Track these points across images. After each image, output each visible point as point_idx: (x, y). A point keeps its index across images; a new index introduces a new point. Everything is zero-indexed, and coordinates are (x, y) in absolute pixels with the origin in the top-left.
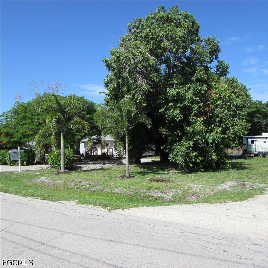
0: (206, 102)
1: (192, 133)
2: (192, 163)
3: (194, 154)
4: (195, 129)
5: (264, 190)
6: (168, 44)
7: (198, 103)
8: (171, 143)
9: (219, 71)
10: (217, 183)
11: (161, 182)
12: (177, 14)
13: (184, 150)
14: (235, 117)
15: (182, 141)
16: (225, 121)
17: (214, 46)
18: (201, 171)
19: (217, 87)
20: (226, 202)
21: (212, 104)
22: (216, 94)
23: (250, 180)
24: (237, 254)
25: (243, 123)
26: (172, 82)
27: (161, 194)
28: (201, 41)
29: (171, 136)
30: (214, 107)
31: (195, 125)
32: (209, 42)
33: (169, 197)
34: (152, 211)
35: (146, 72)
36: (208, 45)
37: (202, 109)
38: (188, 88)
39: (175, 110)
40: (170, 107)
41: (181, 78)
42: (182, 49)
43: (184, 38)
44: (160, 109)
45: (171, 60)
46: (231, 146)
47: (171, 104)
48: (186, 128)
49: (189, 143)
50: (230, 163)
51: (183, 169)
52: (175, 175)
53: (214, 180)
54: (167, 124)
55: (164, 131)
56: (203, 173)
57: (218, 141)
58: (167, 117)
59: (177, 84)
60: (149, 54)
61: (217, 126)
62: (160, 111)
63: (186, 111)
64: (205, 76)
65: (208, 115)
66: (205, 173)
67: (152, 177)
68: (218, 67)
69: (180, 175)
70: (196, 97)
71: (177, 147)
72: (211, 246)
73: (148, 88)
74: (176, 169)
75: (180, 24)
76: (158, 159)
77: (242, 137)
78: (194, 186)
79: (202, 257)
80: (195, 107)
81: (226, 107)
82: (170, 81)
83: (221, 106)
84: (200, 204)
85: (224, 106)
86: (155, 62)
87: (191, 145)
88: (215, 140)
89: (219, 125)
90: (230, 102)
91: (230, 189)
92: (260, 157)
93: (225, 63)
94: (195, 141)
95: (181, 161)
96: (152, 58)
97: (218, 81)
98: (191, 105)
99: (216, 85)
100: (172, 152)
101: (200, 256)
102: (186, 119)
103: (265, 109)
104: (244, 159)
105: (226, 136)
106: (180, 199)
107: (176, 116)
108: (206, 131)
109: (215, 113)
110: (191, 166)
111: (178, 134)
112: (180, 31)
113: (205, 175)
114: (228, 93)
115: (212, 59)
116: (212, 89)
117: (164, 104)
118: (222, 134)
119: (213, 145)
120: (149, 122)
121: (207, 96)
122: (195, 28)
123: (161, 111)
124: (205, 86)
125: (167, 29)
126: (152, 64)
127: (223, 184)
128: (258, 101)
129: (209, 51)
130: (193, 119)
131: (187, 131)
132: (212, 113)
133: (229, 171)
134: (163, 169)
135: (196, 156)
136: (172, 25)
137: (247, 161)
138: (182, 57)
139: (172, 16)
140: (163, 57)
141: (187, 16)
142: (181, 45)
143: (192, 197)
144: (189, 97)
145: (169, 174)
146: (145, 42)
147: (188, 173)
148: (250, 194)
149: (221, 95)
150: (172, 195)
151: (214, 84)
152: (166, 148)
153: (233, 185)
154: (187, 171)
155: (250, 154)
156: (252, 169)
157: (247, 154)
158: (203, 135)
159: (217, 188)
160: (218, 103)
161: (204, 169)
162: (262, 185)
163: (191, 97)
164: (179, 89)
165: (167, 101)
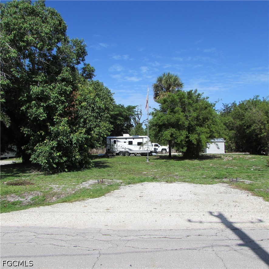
0: (71, 102)
1: (55, 133)
2: (56, 163)
3: (58, 154)
4: (59, 129)
5: (120, 186)
6: (32, 38)
7: (63, 102)
8: (33, 143)
9: (85, 73)
10: (78, 182)
11: (19, 185)
12: (43, 9)
13: (47, 150)
14: (98, 118)
15: (45, 142)
16: (89, 122)
17: (81, 49)
18: (65, 171)
19: (83, 88)
20: (85, 200)
21: (77, 105)
22: (81, 95)
23: (109, 177)
24: (87, 247)
25: (107, 124)
26: (36, 79)
27: (19, 198)
28: (68, 42)
29: (33, 136)
30: (79, 109)
31: (59, 125)
32: (76, 43)
33: (28, 200)
34: (4, 217)
35: (6, 64)
36: (75, 47)
37: (67, 110)
38: (53, 87)
39: (38, 108)
40: (33, 106)
41: (46, 76)
42: (48, 46)
43: (50, 35)
44: (21, 107)
45: (36, 55)
46: (96, 146)
47: (34, 102)
48: (50, 128)
49: (53, 144)
50: (93, 162)
51: (46, 170)
52: (37, 177)
53: (77, 179)
54: (29, 122)
55: (26, 131)
56: (66, 173)
57: (82, 141)
58: (29, 116)
59: (41, 82)
60: (9, 45)
61: (81, 127)
62: (21, 109)
63: (50, 110)
64: (71, 76)
65: (73, 115)
66: (69, 173)
67: (10, 181)
68: (84, 70)
69: (42, 176)
70: (62, 96)
71: (40, 148)
72: (63, 243)
73: (7, 83)
74: (39, 171)
75: (47, 20)
76: (19, 160)
77: (106, 138)
78: (55, 187)
79: (53, 255)
80: (60, 107)
81: (91, 109)
82: (34, 78)
83: (85, 107)
84: (60, 204)
85: (88, 107)
86: (16, 55)
87: (55, 145)
88: (79, 140)
89: (83, 126)
90: (94, 104)
91: (91, 187)
92: (121, 156)
93: (91, 66)
94: (59, 141)
95: (44, 162)
96: (13, 50)
97: (84, 83)
98: (56, 104)
99: (81, 86)
100: (34, 153)
101: (50, 255)
102: (50, 119)
103: (126, 113)
104: (107, 158)
105: (90, 137)
106: (40, 201)
107: (39, 115)
108: (70, 131)
109: (80, 114)
110: (54, 167)
111: (41, 134)
112: (46, 27)
113: (69, 174)
114: (92, 95)
115: (79, 61)
116: (78, 90)
117: (26, 102)
118: (86, 135)
119: (77, 145)
120: (7, 120)
121: (73, 97)
122: (62, 27)
123: (23, 109)
124: (70, 87)
125: (32, 22)
126: (13, 57)
127: (85, 183)
128: (120, 105)
129: (76, 53)
130: (57, 119)
131: (51, 131)
132: (76, 114)
133: (92, 170)
134: (24, 172)
135: (60, 156)
136: (37, 19)
137: (110, 160)
138: (48, 54)
139: (38, 10)
140: (27, 51)
141: (55, 13)
142: (47, 42)
143: (52, 198)
144: (54, 97)
145: (30, 176)
146: (5, 31)
147: (51, 174)
148: (108, 190)
149: (86, 97)
150: (32, 197)
151: (79, 85)
152: (27, 149)
153: (93, 183)
154: (50, 172)
155: (113, 153)
156: (112, 167)
157: (110, 153)
158: (67, 135)
159: (78, 187)
160: (83, 104)
161: (68, 169)
162: (119, 181)
163: (55, 97)
164: (43, 87)
165: (30, 99)
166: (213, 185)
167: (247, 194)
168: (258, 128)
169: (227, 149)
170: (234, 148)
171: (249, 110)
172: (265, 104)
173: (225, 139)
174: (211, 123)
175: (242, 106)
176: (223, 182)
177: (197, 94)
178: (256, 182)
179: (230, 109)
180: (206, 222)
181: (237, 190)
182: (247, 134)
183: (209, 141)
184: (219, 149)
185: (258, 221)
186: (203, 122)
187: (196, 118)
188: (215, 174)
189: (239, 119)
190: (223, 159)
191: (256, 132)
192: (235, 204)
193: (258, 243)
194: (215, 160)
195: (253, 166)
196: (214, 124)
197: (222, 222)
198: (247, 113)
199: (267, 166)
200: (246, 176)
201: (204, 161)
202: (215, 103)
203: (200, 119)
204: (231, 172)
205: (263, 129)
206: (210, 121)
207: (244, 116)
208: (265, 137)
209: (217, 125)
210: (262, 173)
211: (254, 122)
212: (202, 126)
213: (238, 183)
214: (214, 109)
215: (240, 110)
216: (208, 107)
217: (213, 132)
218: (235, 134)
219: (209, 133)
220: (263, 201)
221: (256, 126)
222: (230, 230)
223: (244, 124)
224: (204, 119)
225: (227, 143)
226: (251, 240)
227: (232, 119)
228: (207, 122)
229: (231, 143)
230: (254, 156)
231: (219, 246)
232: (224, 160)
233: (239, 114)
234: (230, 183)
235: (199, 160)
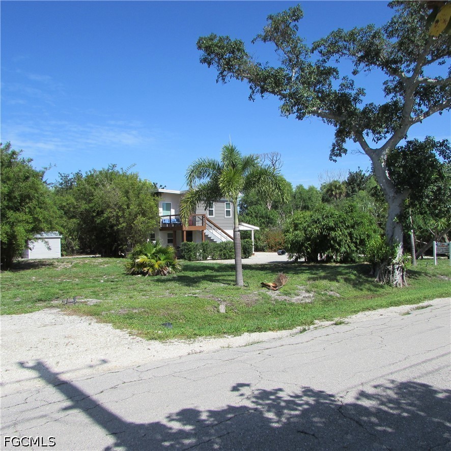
166: (34, 313)
167: (89, 322)
168: (114, 216)
169: (65, 251)
170: (77, 247)
171: (101, 186)
172: (125, 178)
173: (61, 233)
174: (36, 205)
175: (90, 179)
176: (52, 307)
177: (10, 152)
178: (106, 301)
179: (71, 184)
180: (10, 383)
181: (74, 317)
182: (98, 224)
183: (31, 237)
184: (50, 249)
185: (100, 362)
186: (20, 203)
187: (7, 195)
188: (38, 293)
189: (85, 199)
190: (56, 267)
191: (111, 222)
192: (67, 342)
193: (95, 397)
194: (42, 270)
195: (104, 275)
196: (41, 208)
197: (40, 377)
198: (98, 191)
199: (124, 274)
200: (91, 292)
201: (22, 272)
202: (43, 170)
203: (15, 198)
204: (67, 287)
205: (121, 217)
206: (34, 201)
207: (93, 196)
208: (124, 230)
209: (46, 208)
210: (116, 285)
211: (108, 206)
212: (18, 210)
213: (77, 305)
214: (45, 182)
215: (86, 186)
216: (31, 177)
217: (40, 221)
218: (79, 224)
219: (31, 223)
220: (112, 330)
221: (111, 212)
222: (52, 388)
223: (93, 209)
224: (22, 197)
225: (65, 239)
226: (85, 395)
227: (73, 200)
228: (29, 203)
229: (72, 239)
230: (107, 259)
231: (28, 420)
232: (59, 269)
233: (86, 192)
234: (64, 307)
235: (12, 272)
